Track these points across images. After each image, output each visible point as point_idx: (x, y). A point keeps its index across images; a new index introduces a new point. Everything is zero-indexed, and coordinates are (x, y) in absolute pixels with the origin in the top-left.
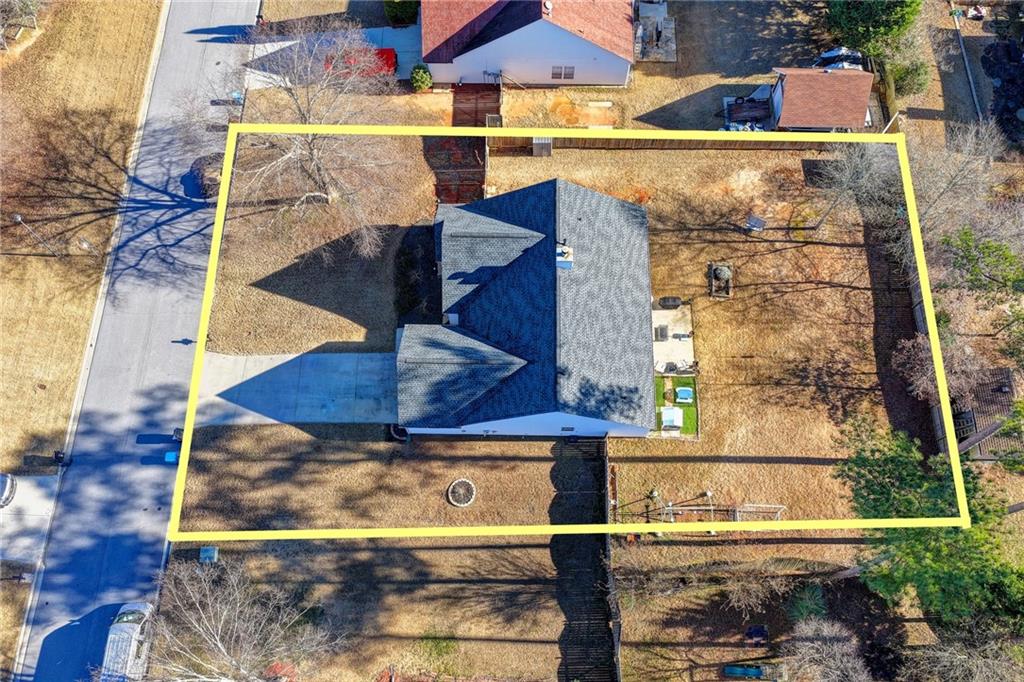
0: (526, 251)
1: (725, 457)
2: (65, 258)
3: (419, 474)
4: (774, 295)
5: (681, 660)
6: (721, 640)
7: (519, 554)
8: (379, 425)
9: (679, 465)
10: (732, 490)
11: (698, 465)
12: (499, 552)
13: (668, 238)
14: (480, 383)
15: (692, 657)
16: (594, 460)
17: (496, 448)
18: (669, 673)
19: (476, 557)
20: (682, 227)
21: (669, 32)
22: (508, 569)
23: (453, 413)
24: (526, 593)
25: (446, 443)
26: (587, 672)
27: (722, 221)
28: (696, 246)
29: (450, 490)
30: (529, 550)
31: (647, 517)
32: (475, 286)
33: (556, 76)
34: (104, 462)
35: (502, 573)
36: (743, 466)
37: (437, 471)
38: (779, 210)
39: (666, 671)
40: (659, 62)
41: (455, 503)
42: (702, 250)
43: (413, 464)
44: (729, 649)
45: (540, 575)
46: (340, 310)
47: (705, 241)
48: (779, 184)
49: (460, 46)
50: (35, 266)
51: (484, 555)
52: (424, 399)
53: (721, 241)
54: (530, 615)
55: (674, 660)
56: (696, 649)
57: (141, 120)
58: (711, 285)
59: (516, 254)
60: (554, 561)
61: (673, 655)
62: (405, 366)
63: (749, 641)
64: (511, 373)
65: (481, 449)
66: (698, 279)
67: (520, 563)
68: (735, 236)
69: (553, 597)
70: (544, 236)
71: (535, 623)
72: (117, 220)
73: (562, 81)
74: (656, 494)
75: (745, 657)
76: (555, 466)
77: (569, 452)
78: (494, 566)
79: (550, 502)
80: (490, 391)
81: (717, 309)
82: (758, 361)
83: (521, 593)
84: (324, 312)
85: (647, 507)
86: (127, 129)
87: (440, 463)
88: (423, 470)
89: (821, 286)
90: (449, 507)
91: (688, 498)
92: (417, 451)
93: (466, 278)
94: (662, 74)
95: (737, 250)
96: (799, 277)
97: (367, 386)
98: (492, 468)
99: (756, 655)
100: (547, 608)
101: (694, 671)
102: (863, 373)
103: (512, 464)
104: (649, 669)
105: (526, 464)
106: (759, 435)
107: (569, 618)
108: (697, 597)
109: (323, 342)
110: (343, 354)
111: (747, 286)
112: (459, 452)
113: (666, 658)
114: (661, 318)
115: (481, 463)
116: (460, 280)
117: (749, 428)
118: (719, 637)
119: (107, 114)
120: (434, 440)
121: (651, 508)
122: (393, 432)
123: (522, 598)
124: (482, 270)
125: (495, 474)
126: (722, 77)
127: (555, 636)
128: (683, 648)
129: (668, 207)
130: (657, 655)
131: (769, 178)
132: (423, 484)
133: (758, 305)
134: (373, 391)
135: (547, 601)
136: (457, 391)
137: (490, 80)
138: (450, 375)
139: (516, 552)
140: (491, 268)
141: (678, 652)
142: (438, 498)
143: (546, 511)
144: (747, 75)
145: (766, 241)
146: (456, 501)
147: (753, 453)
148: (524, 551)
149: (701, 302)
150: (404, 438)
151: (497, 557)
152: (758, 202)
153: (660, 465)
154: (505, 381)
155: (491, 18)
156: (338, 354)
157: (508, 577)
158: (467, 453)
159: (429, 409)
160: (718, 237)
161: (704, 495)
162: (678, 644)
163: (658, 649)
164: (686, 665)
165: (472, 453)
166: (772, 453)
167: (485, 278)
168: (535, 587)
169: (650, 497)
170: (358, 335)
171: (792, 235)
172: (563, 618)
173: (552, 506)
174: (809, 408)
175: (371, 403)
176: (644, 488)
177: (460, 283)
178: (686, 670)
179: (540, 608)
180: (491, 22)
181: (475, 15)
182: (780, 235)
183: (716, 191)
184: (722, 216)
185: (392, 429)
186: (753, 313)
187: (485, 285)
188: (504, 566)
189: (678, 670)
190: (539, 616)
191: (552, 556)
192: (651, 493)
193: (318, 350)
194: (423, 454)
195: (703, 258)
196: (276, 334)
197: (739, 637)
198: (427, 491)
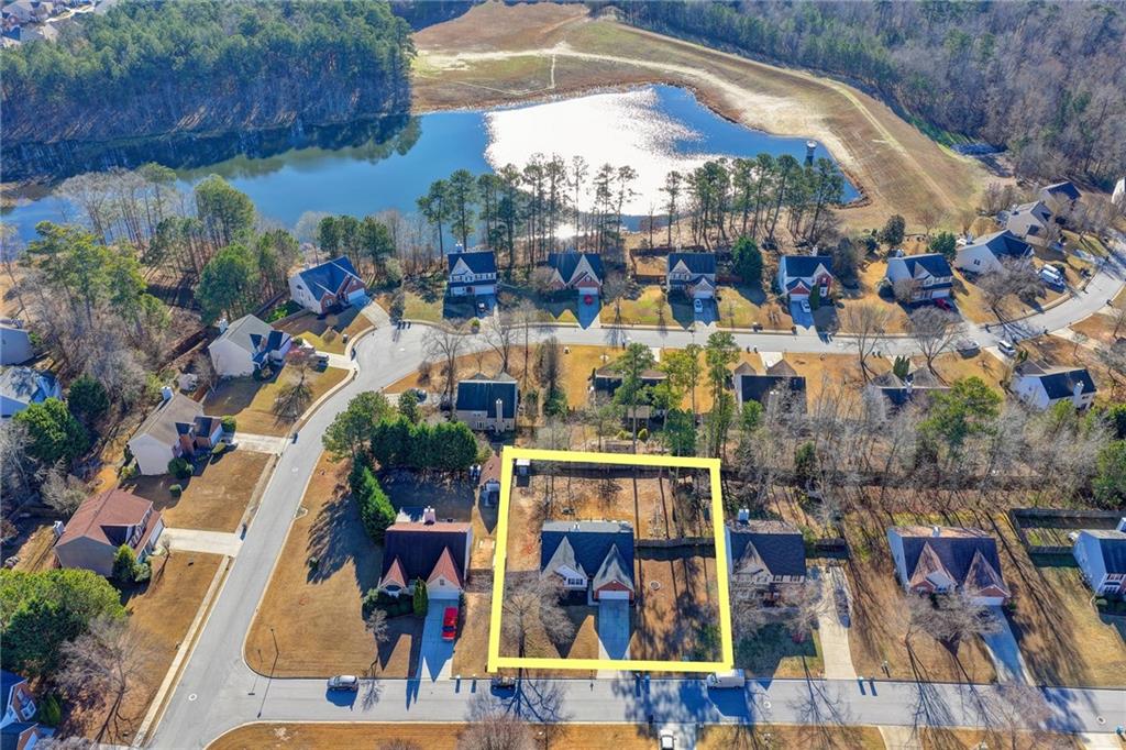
1: (636, 514)
2: (547, 739)
3: (648, 597)
6: (698, 519)
7: (675, 568)
8: (630, 607)
10: (647, 515)
11: (639, 521)
19: (678, 580)
24: (689, 567)
29: (653, 589)
31: (659, 535)
34: (648, 706)
36: (639, 512)
37: (647, 592)
43: (644, 599)
45: (682, 563)
46: (580, 625)
57: (464, 722)
67: (678, 569)
72: (526, 724)
78: (680, 574)
85: (655, 535)
87: (644, 591)
89: (569, 488)
91: (651, 525)
92: (639, 597)
96: (566, 492)
106: (627, 506)
110: (599, 623)
111: (570, 505)
117: (625, 509)
125: (646, 573)
132: (652, 596)
133: (578, 503)
143: (659, 562)
144: (475, 499)
145: (552, 499)
146: (657, 587)
147: (634, 508)
149: (578, 517)
151: (677, 574)
157: (684, 571)
160: (549, 510)
161: (650, 521)
166: (634, 504)
168: (687, 564)
169: (651, 534)
170: (591, 618)
173: (657, 560)
176: (649, 536)
185: (631, 602)
186: (581, 504)
191: (675, 560)
193: (598, 632)
194: (641, 595)
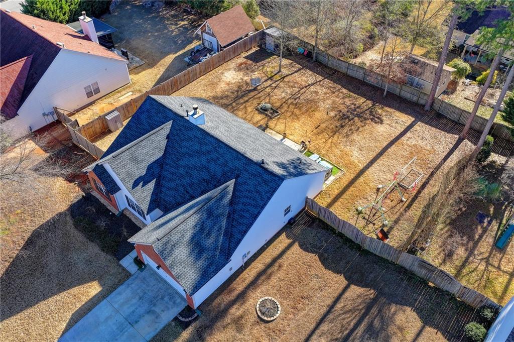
0: (168, 137)
1: (364, 168)
3: (230, 327)
4: (296, 101)
5: (479, 264)
6: (477, 237)
7: (342, 304)
8: (169, 325)
9: (352, 188)
10: (385, 177)
11: (358, 181)
12: (331, 316)
14: (218, 216)
15: (480, 257)
16: (313, 223)
17: (258, 266)
18: (485, 276)
19: (323, 333)
21: (130, 56)
22: (348, 318)
23: (217, 253)
24: (375, 319)
25: (225, 291)
26: (458, 322)
27: (239, 93)
28: (241, 107)
29: (259, 314)
30: (344, 296)
31: (371, 222)
32: (154, 181)
33: (89, 94)
35: (349, 323)
36: (375, 165)
37: (239, 313)
39: (483, 276)
40: (137, 67)
41: (272, 319)
42: (245, 107)
43: (219, 324)
44: (484, 237)
45: (368, 301)
47: (242, 104)
48: (245, 69)
49: (17, 102)
51: (325, 327)
52: (191, 259)
53: (249, 99)
54: (392, 329)
55: (477, 267)
56: (476, 252)
58: (266, 115)
59: (164, 143)
60: (362, 287)
61: (473, 266)
62: (160, 243)
63: (485, 225)
64: (231, 194)
65: (249, 275)
67: (349, 307)
68: (252, 94)
69: (390, 304)
70: (172, 121)
71: (401, 329)
73: (95, 97)
74: (360, 208)
75: (495, 233)
76: (299, 243)
77: (297, 230)
78: (340, 326)
79: (320, 263)
80: (229, 217)
81: (281, 121)
82: (323, 126)
83: (372, 322)
84: (51, 299)
85: (364, 218)
87: (235, 306)
88: (229, 321)
89: (308, 87)
90: (271, 325)
91: (375, 197)
92: (213, 314)
93: (144, 180)
94: (144, 70)
95: (260, 97)
96: (296, 89)
97: (133, 312)
98: (269, 278)
99: (496, 228)
100: (395, 314)
101: (491, 262)
102: (363, 103)
103: (277, 264)
104: (476, 285)
105: (284, 257)
106: (363, 149)
107: (411, 305)
108: (442, 230)
109: (69, 317)
110: (94, 310)
111: (281, 105)
112: (240, 288)
113: (473, 271)
115: (260, 281)
116: (141, 184)
117: (356, 150)
118: (474, 236)
120: (216, 298)
121: (367, 217)
122: (183, 320)
123: (377, 323)
124: (150, 168)
126: (174, 54)
127: (419, 324)
128: (471, 258)
130: (468, 274)
131: (238, 69)
132: (239, 329)
133: (295, 108)
134: (141, 310)
135: (390, 311)
136: (209, 234)
137: (50, 119)
138: (196, 226)
139: (339, 306)
140: (155, 162)
141: (472, 262)
142: (258, 327)
143: (324, 269)
145: (267, 87)
146: (271, 317)
147: (371, 157)
148: (342, 300)
149: (272, 124)
150: (196, 315)
151: (334, 319)
152: (246, 78)
153: (344, 196)
154: (231, 202)
155: (26, 76)
156: (89, 314)
157: (354, 321)
158: (245, 285)
159: (200, 263)
160: (246, 99)
161: (378, 190)
162: (467, 259)
163: (464, 271)
164: (483, 263)
165: (248, 282)
166: (378, 151)
167: (157, 171)
168: (374, 310)
169: (360, 213)
170: (94, 289)
171: (274, 79)
172: (408, 310)
173: (323, 263)
174: (365, 125)
175: (148, 318)
176: (351, 212)
177: (143, 186)
178: (487, 266)
179: (392, 319)
180: (27, 79)
181: (14, 79)
182: (269, 82)
183: (222, 86)
184: (237, 91)
185: (180, 318)
186: (297, 111)
187: (160, 176)
188: (344, 319)
189: (485, 270)
190: (398, 323)
191: (358, 286)
192: (357, 210)
194: (219, 312)
195: (249, 109)
197: (479, 227)
198: (246, 331)
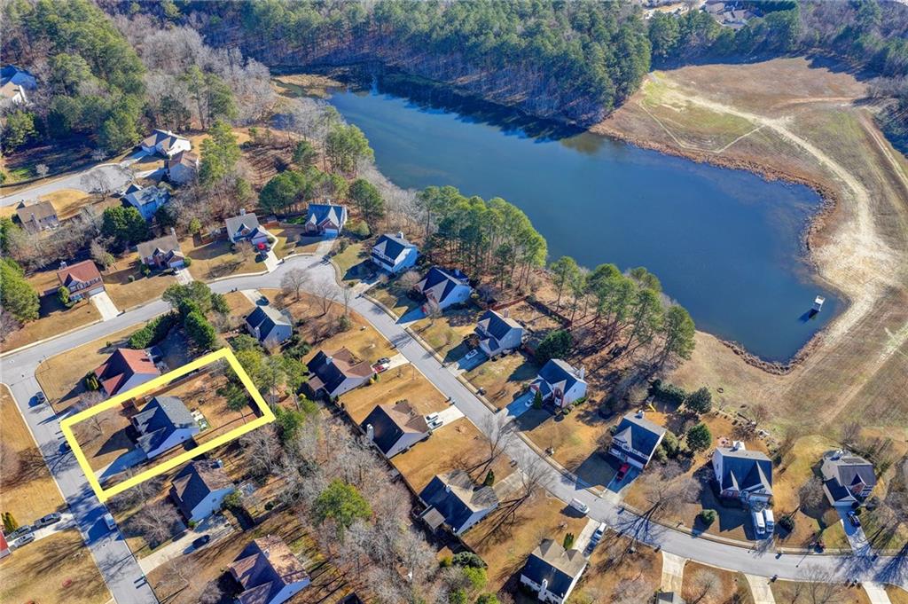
0: (157, 413)
2: (40, 477)
8: (142, 460)
13: (188, 400)
14: (158, 438)
20: (189, 397)
21: (166, 366)
28: (193, 399)
32: (148, 424)
34: (80, 501)
38: (209, 384)
46: (118, 449)
47: (195, 397)
48: (206, 380)
50: (33, 483)
57: (38, 446)
58: (200, 403)
59: (155, 414)
64: (163, 431)
66: (198, 403)
68: (201, 393)
72: (47, 466)
80: (160, 438)
81: (204, 406)
82: (217, 410)
84: (115, 452)
86: (36, 449)
93: (146, 423)
95: (203, 395)
106: (224, 421)
109: (119, 456)
111: (208, 400)
114: (192, 414)
117: (221, 421)
119: (29, 449)
129: (183, 396)
131: (203, 381)
145: (208, 391)
147: (224, 424)
149: (200, 407)
152: (203, 386)
156: (123, 456)
160: (198, 395)
167: (149, 421)
170: (125, 450)
177: (144, 426)
183: (193, 388)
184: (196, 391)
186: (212, 403)
193: (118, 458)
195: (196, 400)
196: (106, 462)
